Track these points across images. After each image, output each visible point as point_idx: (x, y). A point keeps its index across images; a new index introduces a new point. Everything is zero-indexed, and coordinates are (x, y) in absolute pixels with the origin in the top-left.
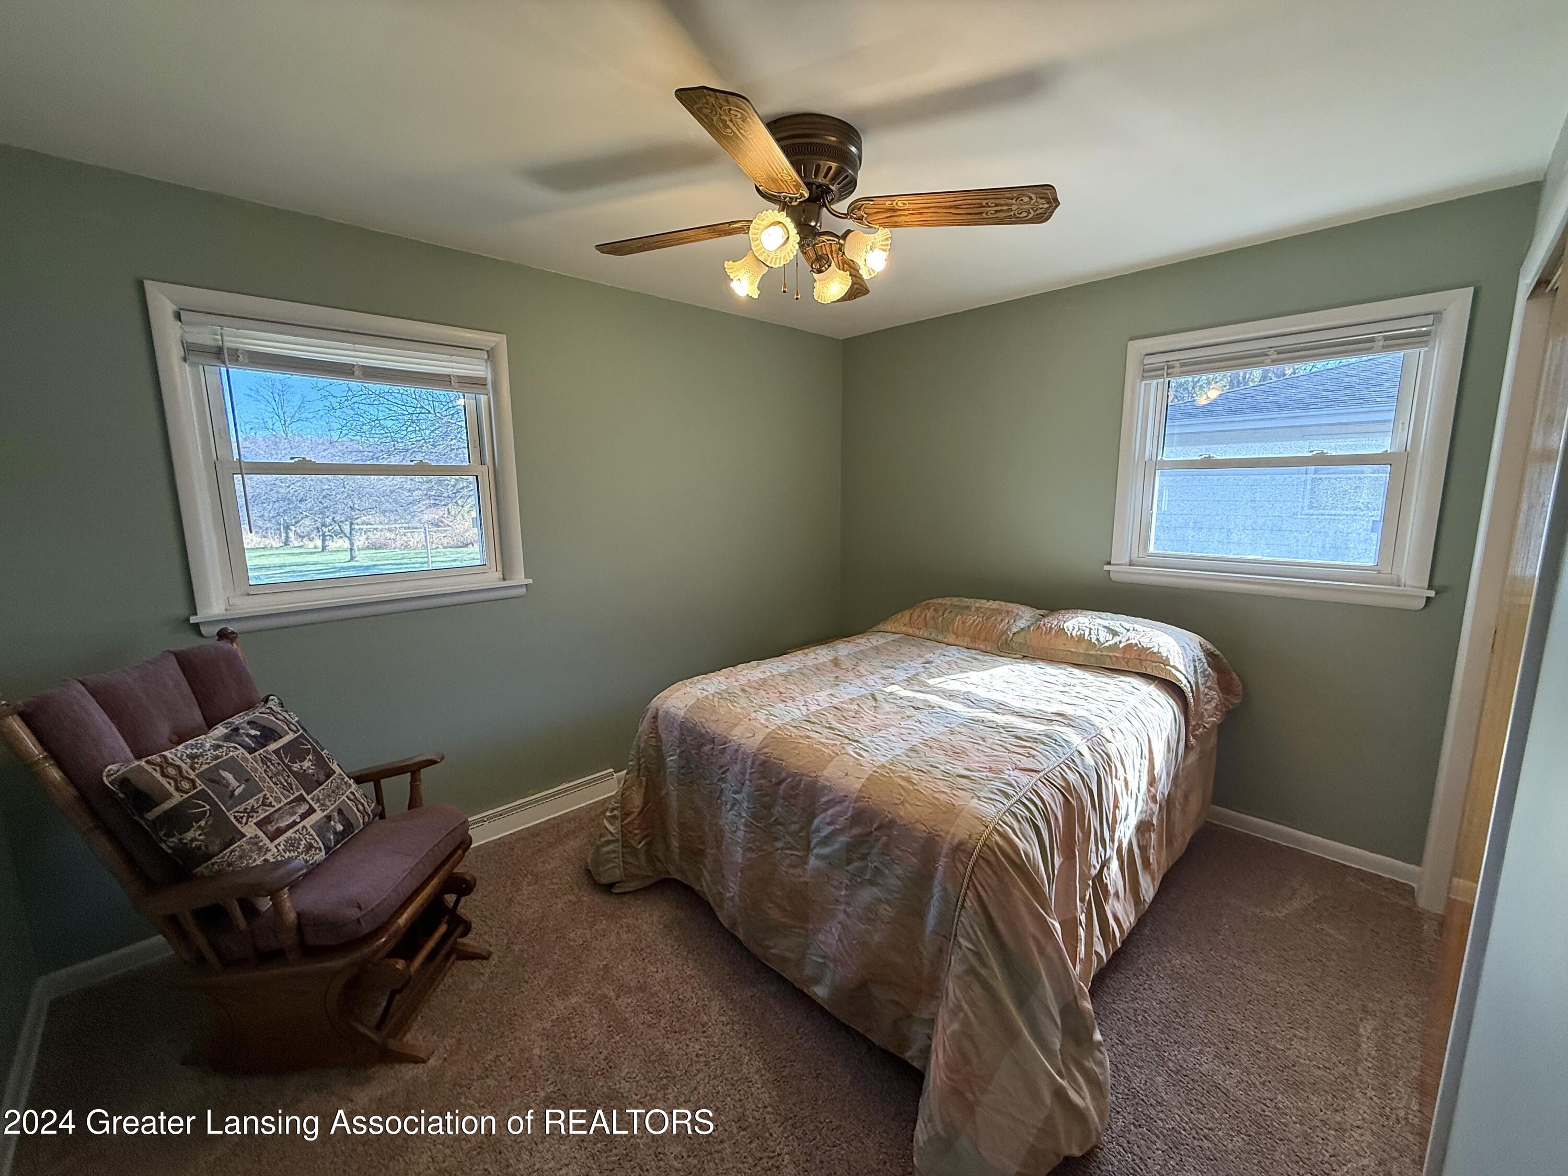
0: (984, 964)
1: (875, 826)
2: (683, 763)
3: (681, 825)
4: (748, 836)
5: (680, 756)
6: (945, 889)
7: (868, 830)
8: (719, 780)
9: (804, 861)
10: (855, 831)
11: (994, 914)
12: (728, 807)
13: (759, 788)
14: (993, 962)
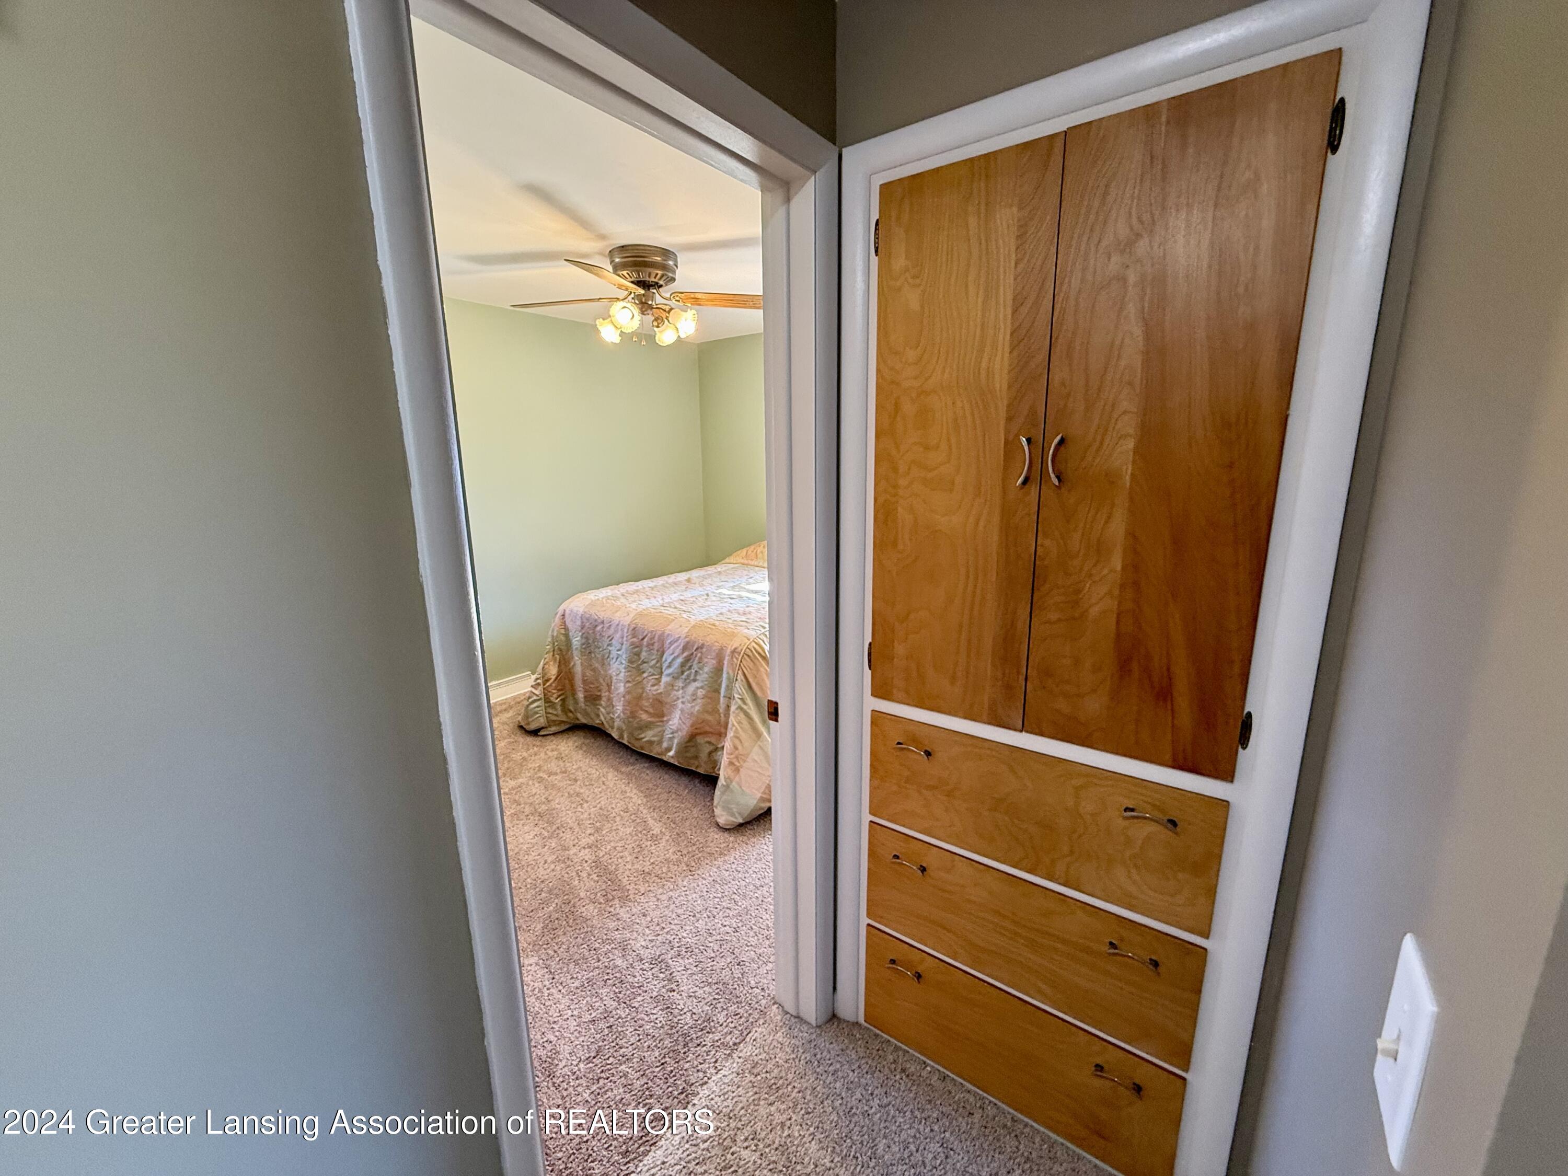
0: (745, 703)
1: (695, 648)
2: (584, 641)
3: (584, 682)
4: (627, 674)
5: (582, 637)
6: (728, 673)
7: (690, 652)
8: (608, 645)
9: (659, 680)
10: (685, 655)
11: (750, 680)
12: (614, 660)
13: (632, 644)
14: (749, 701)
